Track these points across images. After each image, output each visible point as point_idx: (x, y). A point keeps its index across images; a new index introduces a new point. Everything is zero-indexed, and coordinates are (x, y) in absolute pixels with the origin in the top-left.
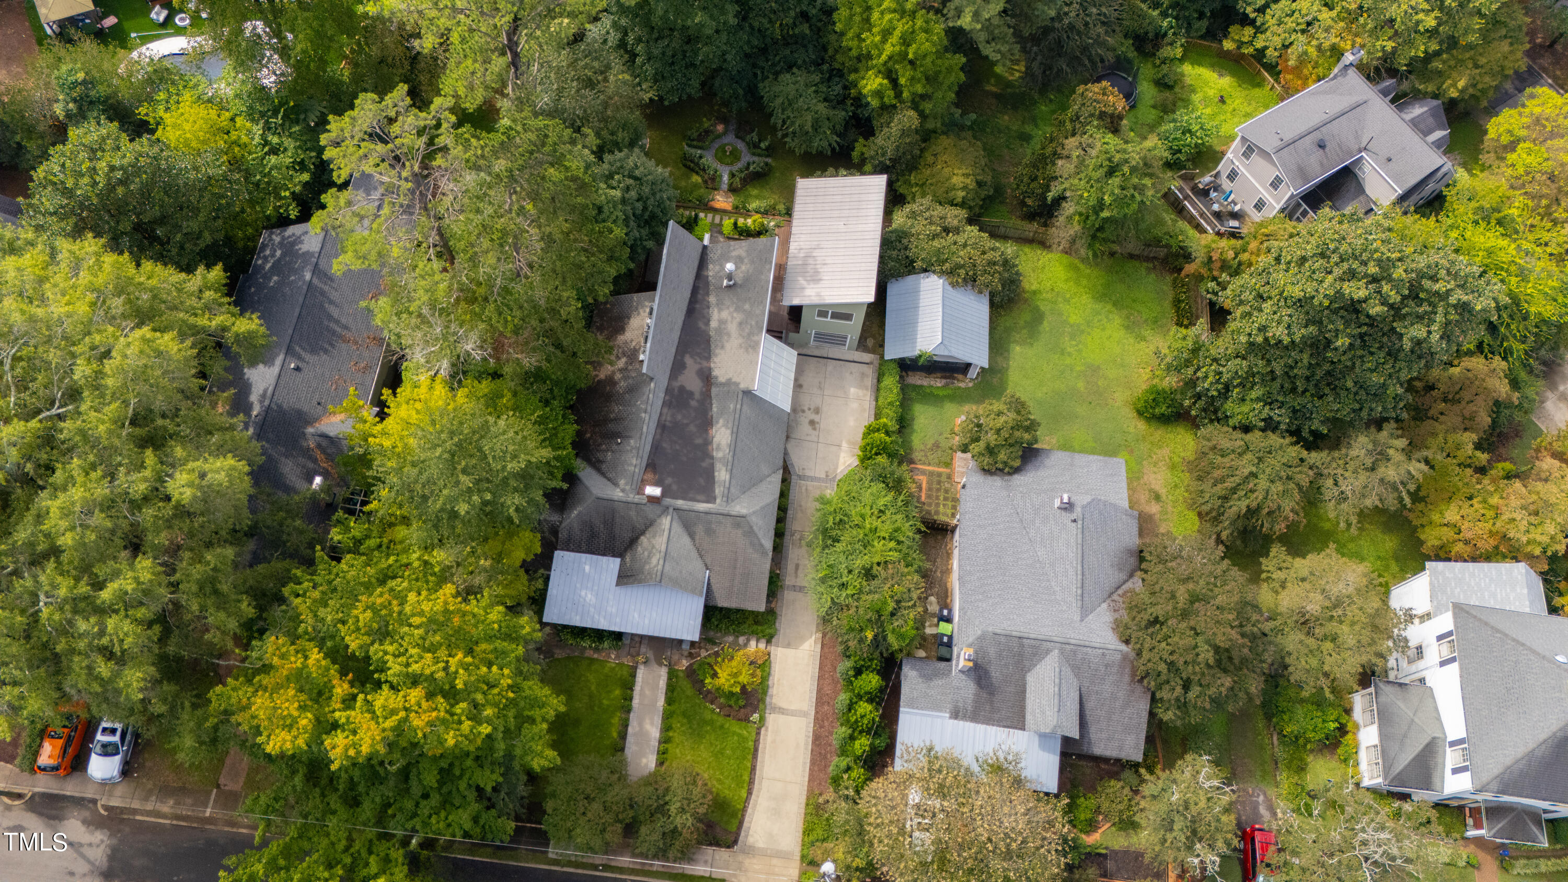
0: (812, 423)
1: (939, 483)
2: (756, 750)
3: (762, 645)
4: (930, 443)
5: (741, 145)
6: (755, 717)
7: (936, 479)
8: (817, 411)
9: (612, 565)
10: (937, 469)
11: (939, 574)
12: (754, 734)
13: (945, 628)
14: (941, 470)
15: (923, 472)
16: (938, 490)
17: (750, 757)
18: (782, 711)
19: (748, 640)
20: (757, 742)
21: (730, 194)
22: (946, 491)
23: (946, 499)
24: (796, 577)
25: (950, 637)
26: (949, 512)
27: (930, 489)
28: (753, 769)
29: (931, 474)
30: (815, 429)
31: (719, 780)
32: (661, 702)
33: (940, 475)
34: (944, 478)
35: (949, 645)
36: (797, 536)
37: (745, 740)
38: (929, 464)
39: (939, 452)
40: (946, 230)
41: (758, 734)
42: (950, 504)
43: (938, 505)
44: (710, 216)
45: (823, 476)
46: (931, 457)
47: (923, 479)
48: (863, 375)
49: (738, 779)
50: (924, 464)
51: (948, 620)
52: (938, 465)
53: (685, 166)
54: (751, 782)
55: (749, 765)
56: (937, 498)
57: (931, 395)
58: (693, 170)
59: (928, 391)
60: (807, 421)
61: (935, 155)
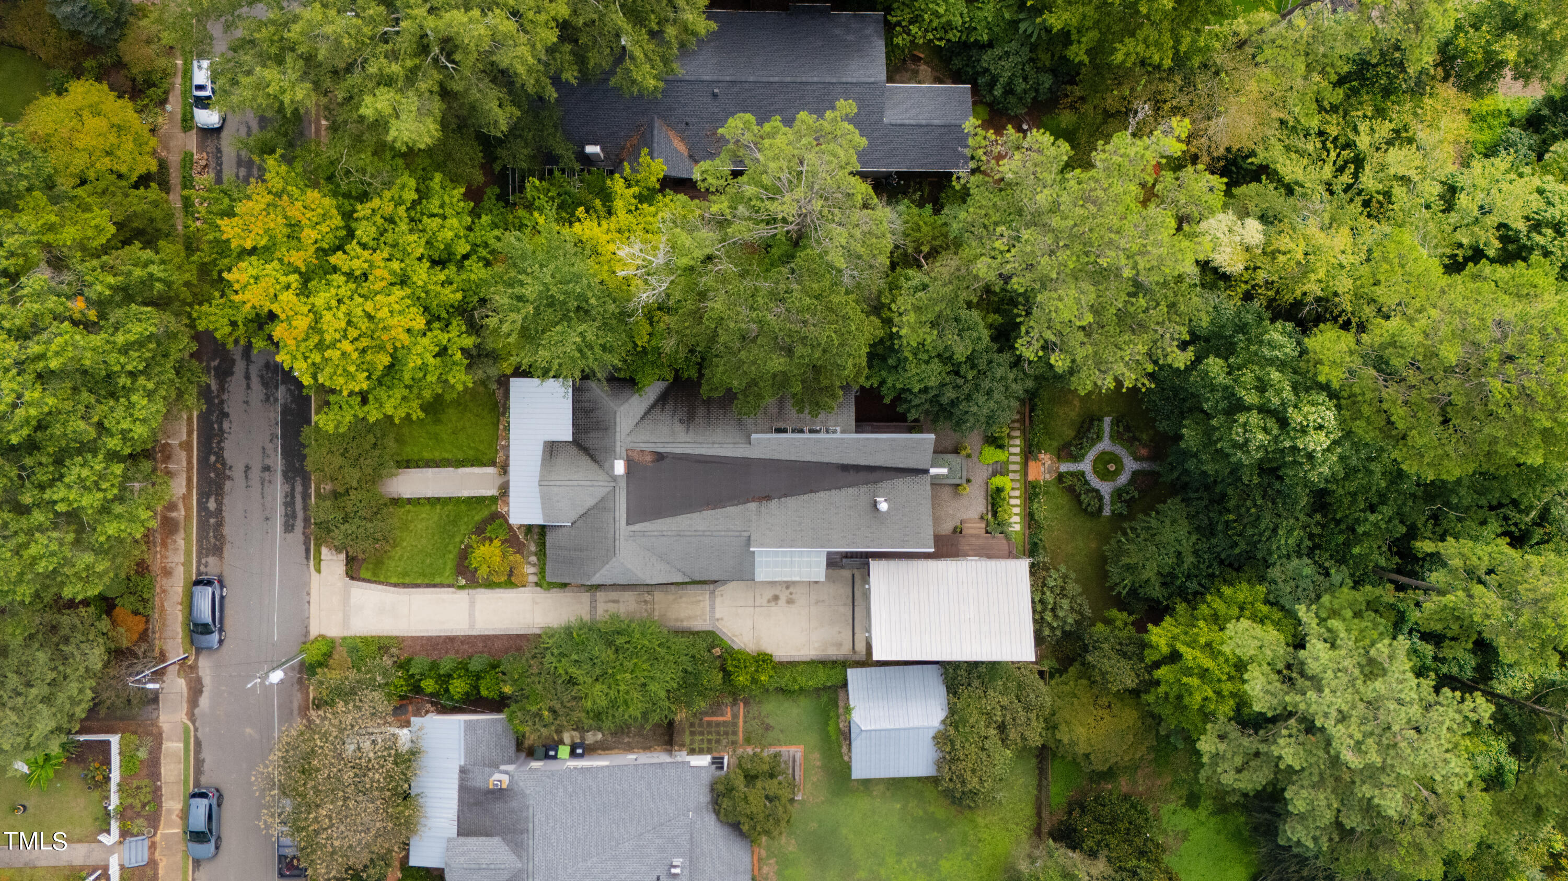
0: (776, 598)
1: (726, 733)
2: (435, 586)
3: (533, 579)
4: (770, 721)
5: (1123, 479)
6: (463, 582)
7: (730, 730)
8: (790, 602)
9: (566, 434)
10: (741, 729)
11: (626, 740)
12: (447, 582)
13: (564, 751)
14: (741, 734)
15: (735, 716)
16: (718, 733)
17: (426, 581)
18: (472, 603)
19: (534, 565)
20: (441, 585)
21: (1055, 475)
22: (718, 741)
23: (709, 741)
24: (606, 602)
25: (555, 757)
26: (696, 746)
27: (718, 724)
28: (417, 586)
29: (735, 724)
30: (769, 601)
31: (402, 556)
32: (466, 493)
33: (735, 733)
34: (731, 738)
35: (547, 757)
36: (648, 597)
37: (441, 575)
38: (745, 722)
39: (760, 731)
40: (1002, 728)
41: (449, 586)
42: (705, 746)
43: (702, 733)
44: (1017, 459)
45: (717, 616)
46: (754, 723)
47: (728, 717)
48: (840, 645)
49: (405, 574)
50: (745, 717)
51: (573, 754)
52: (746, 731)
53: (1083, 422)
54: (405, 586)
55: (419, 581)
56: (709, 733)
57: (828, 718)
58: (1079, 432)
59: (832, 714)
60: (777, 593)
61: (1109, 706)
